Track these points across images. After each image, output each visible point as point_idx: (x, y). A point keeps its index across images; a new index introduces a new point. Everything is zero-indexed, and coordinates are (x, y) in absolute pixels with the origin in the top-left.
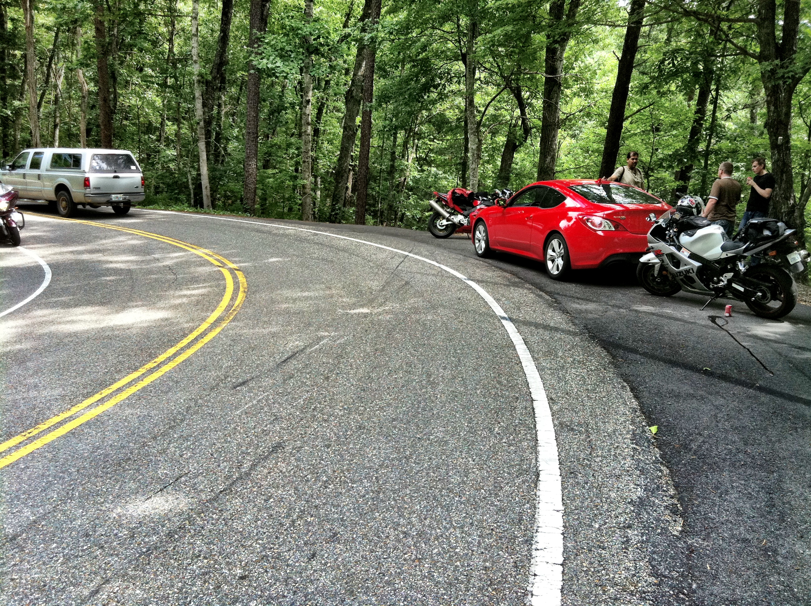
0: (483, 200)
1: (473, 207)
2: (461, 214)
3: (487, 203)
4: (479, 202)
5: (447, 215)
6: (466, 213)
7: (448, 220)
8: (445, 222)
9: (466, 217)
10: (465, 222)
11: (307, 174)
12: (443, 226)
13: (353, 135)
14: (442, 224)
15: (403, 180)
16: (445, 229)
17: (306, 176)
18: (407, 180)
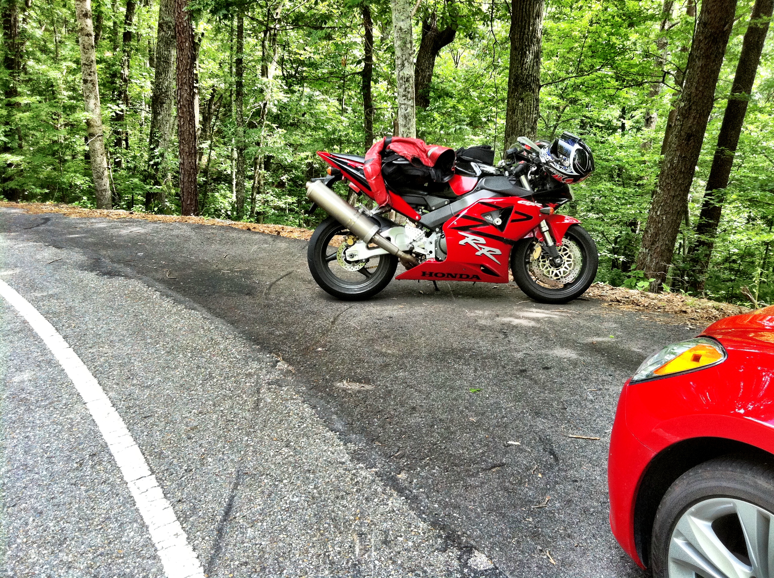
0: (484, 174)
1: (453, 199)
2: (416, 223)
4: (472, 182)
5: (368, 229)
6: (428, 218)
7: (372, 244)
8: (361, 251)
9: (429, 230)
10: (428, 247)
11: (92, 102)
12: (357, 262)
13: (174, 37)
14: (352, 256)
15: (262, 106)
16: (363, 271)
17: (91, 105)
18: (268, 106)
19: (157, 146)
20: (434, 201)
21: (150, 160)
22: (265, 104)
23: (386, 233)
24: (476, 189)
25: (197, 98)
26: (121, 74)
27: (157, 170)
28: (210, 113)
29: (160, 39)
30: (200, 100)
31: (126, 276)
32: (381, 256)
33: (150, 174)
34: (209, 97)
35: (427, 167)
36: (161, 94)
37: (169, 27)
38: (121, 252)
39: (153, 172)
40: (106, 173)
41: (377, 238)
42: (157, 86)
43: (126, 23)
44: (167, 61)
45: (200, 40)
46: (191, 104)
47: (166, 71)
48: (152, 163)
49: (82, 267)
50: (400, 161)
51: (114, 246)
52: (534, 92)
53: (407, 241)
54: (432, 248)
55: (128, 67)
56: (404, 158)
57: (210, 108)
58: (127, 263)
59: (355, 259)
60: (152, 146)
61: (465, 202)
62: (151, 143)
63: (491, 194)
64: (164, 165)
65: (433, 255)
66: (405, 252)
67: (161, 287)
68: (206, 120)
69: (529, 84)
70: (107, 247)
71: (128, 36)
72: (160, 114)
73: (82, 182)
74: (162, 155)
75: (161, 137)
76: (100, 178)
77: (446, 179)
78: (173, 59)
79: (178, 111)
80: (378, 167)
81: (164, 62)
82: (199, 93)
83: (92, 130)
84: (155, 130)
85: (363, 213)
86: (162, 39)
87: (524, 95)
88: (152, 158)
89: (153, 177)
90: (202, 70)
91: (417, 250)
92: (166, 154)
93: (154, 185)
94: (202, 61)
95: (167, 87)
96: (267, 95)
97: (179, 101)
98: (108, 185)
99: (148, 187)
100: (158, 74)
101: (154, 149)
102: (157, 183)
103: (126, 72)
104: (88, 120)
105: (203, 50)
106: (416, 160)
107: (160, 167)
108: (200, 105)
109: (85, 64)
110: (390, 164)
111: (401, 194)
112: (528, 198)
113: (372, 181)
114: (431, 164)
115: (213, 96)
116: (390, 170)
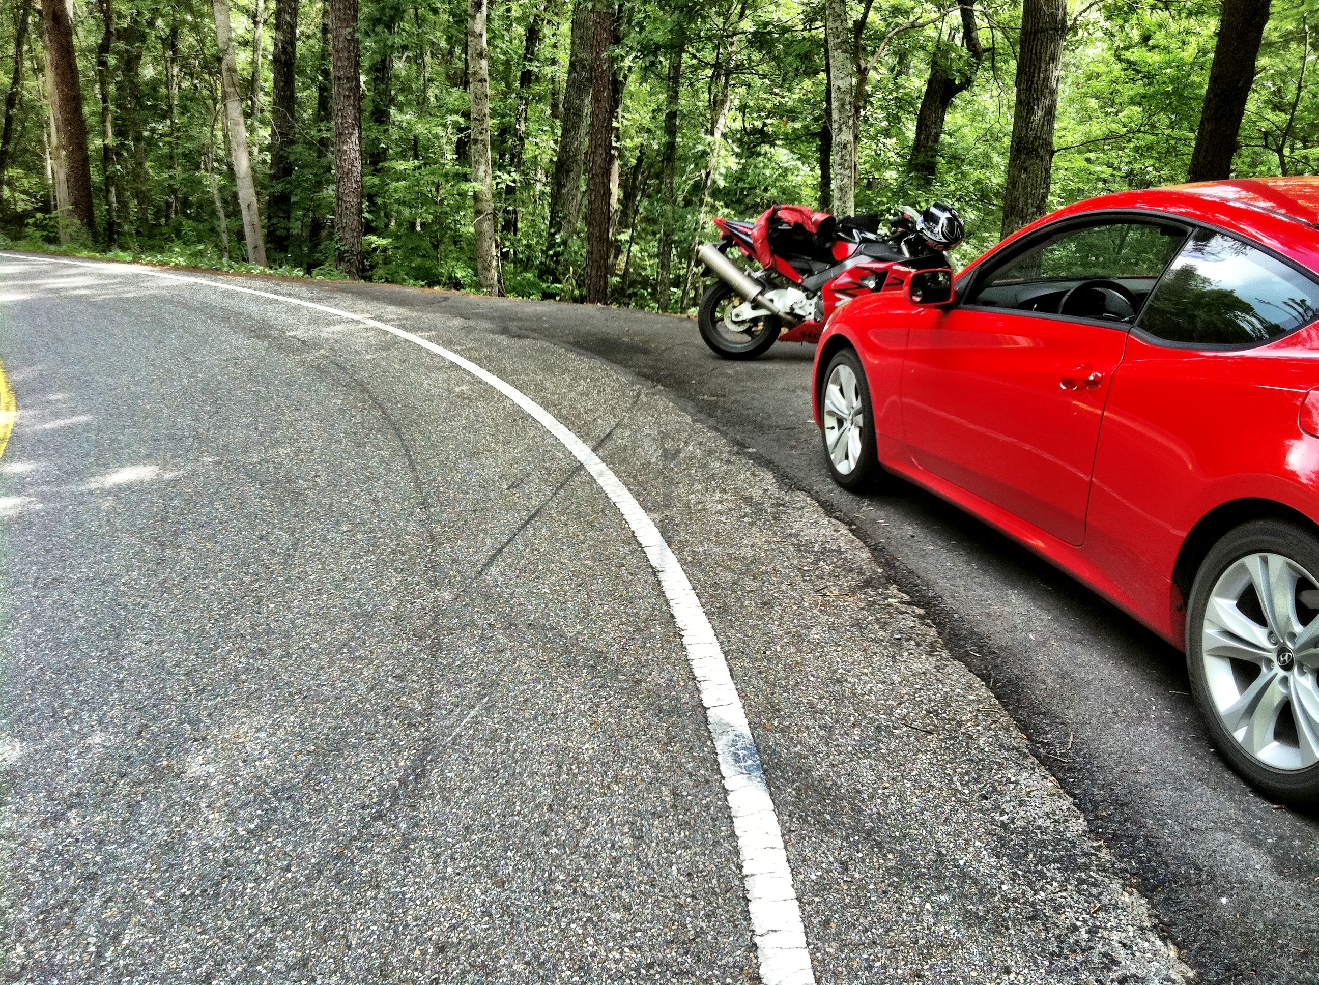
0: (864, 240)
1: (834, 263)
2: (798, 286)
3: (879, 251)
4: (852, 248)
5: (753, 290)
6: (811, 282)
7: (756, 305)
8: (746, 312)
9: (810, 293)
10: (808, 309)
11: (482, 168)
12: (743, 322)
13: (589, 80)
14: (737, 316)
15: (704, 176)
16: (748, 332)
17: (481, 174)
18: (712, 176)
19: (558, 231)
20: (817, 266)
21: (549, 249)
22: (708, 174)
23: (770, 294)
24: (857, 253)
25: (617, 163)
26: (516, 130)
27: (557, 262)
28: (634, 187)
29: (571, 83)
30: (621, 167)
31: (534, 339)
32: (766, 316)
33: (547, 267)
34: (633, 162)
35: (811, 234)
36: (568, 159)
37: (584, 67)
38: (527, 324)
39: (553, 265)
40: (494, 263)
41: (760, 298)
42: (564, 145)
43: (525, 58)
44: (578, 113)
45: (625, 77)
46: (607, 173)
47: (576, 127)
48: (551, 253)
49: (492, 332)
50: (785, 227)
51: (520, 319)
52: (1042, 159)
53: (789, 305)
54: (812, 310)
55: (526, 119)
56: (788, 223)
57: (635, 179)
58: (534, 330)
59: (741, 319)
60: (552, 231)
61: (845, 266)
62: (551, 226)
63: (868, 259)
64: (566, 256)
65: (812, 317)
66: (787, 314)
67: (567, 346)
68: (628, 199)
69: (1036, 150)
70: (512, 320)
71: (527, 78)
72: (565, 186)
73: (464, 274)
74: (564, 243)
75: (564, 218)
76: (487, 268)
77: (828, 245)
78: (587, 110)
79: (587, 185)
80: (764, 232)
81: (574, 114)
82: (619, 155)
83: (479, 206)
84: (558, 208)
85: (749, 275)
86: (574, 83)
87: (1027, 165)
88: (552, 245)
89: (552, 272)
90: (625, 122)
91: (798, 311)
92: (570, 242)
93: (553, 283)
94: (627, 109)
95: (577, 149)
96: (713, 161)
97: (591, 169)
98: (496, 278)
99: (544, 285)
100: (565, 131)
101: (555, 233)
102: (556, 280)
103: (522, 127)
104: (475, 192)
105: (630, 92)
106: (798, 227)
107: (561, 259)
108: (620, 175)
109: (475, 119)
110: (776, 230)
111: (788, 258)
112: (904, 264)
113: (758, 245)
114: (814, 230)
115: (640, 160)
116: (775, 235)
